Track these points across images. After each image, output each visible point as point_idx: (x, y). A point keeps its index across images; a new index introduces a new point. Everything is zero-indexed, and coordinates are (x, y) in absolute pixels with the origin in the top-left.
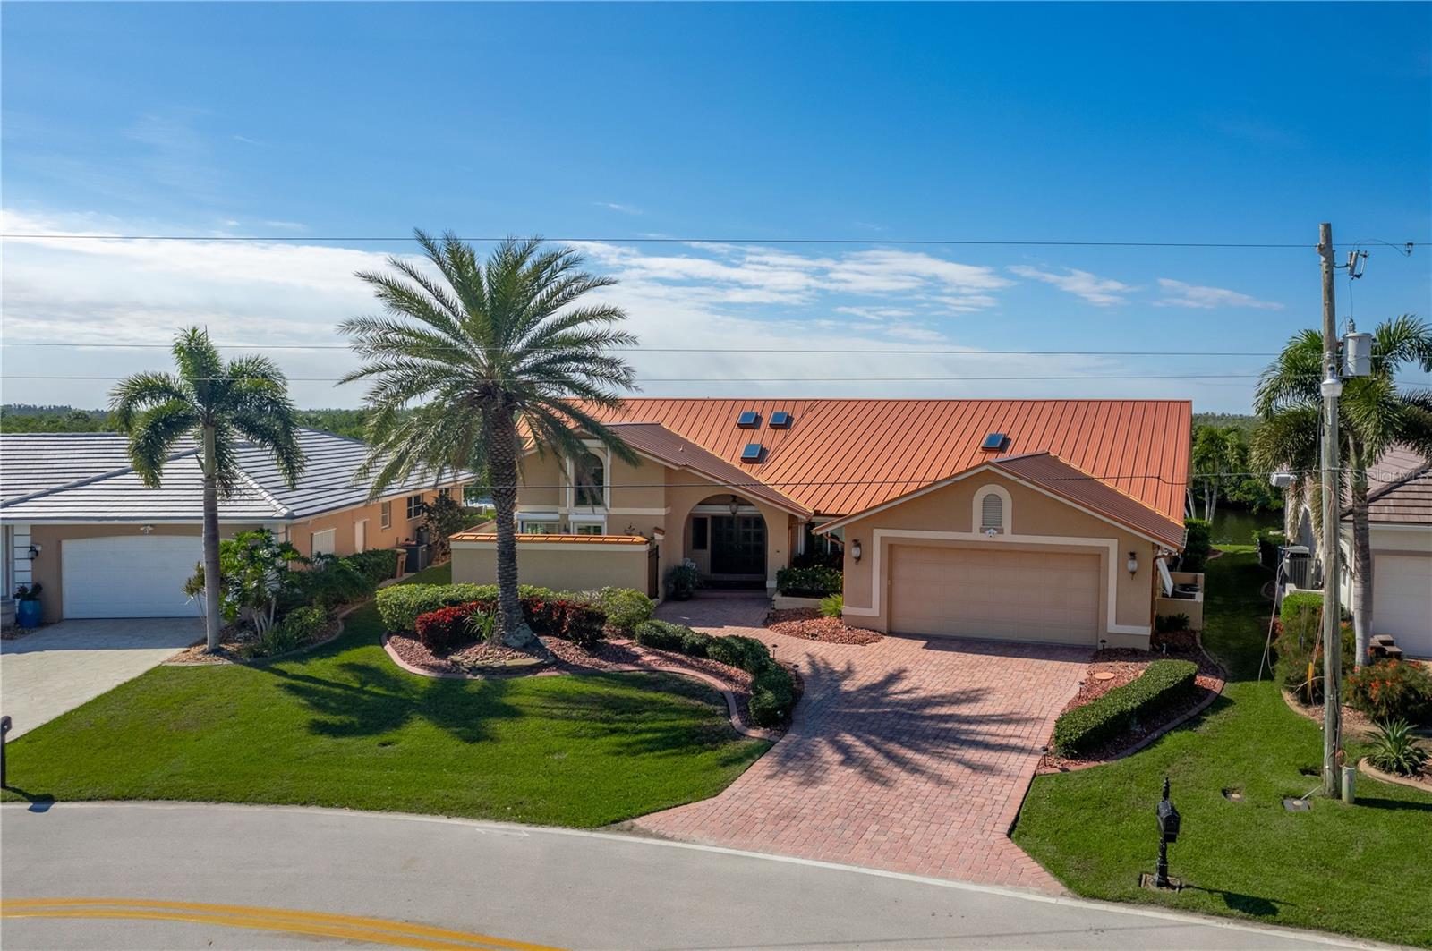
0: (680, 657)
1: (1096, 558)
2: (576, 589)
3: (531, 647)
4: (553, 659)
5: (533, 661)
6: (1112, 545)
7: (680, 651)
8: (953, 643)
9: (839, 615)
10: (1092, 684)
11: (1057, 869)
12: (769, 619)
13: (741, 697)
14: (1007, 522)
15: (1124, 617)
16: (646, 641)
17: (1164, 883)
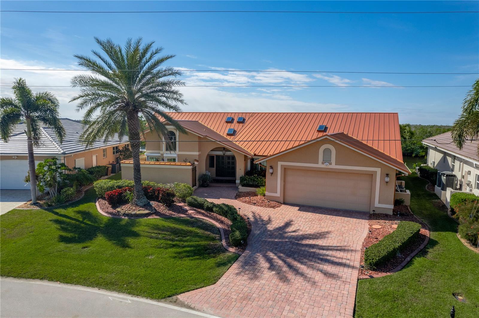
1: (371, 176)
2: (165, 183)
3: (147, 206)
4: (154, 211)
5: (147, 212)
6: (378, 170)
7: (203, 209)
8: (310, 209)
9: (264, 195)
10: (372, 231)
12: (237, 196)
13: (226, 231)
14: (333, 160)
15: (382, 201)
16: (190, 205)
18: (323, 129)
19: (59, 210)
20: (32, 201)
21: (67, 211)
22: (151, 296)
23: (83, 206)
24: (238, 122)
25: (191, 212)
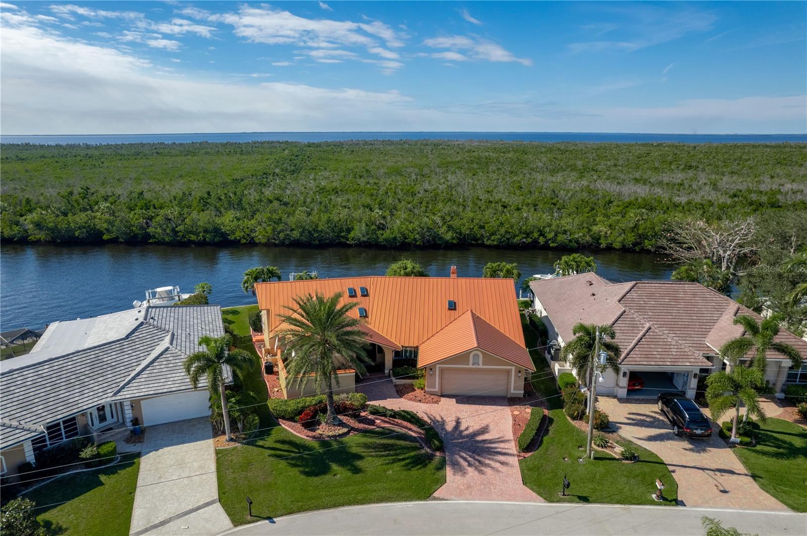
0: (386, 419)
4: (351, 428)
6: (513, 368)
7: (386, 417)
8: (464, 399)
9: (422, 389)
10: (515, 418)
11: (540, 494)
12: (397, 392)
13: (421, 438)
14: (481, 362)
15: (516, 388)
16: (372, 413)
17: (564, 495)
18: (452, 306)
19: (261, 443)
20: (227, 437)
21: (269, 442)
22: (419, 499)
23: (275, 434)
24: (363, 296)
25: (378, 421)
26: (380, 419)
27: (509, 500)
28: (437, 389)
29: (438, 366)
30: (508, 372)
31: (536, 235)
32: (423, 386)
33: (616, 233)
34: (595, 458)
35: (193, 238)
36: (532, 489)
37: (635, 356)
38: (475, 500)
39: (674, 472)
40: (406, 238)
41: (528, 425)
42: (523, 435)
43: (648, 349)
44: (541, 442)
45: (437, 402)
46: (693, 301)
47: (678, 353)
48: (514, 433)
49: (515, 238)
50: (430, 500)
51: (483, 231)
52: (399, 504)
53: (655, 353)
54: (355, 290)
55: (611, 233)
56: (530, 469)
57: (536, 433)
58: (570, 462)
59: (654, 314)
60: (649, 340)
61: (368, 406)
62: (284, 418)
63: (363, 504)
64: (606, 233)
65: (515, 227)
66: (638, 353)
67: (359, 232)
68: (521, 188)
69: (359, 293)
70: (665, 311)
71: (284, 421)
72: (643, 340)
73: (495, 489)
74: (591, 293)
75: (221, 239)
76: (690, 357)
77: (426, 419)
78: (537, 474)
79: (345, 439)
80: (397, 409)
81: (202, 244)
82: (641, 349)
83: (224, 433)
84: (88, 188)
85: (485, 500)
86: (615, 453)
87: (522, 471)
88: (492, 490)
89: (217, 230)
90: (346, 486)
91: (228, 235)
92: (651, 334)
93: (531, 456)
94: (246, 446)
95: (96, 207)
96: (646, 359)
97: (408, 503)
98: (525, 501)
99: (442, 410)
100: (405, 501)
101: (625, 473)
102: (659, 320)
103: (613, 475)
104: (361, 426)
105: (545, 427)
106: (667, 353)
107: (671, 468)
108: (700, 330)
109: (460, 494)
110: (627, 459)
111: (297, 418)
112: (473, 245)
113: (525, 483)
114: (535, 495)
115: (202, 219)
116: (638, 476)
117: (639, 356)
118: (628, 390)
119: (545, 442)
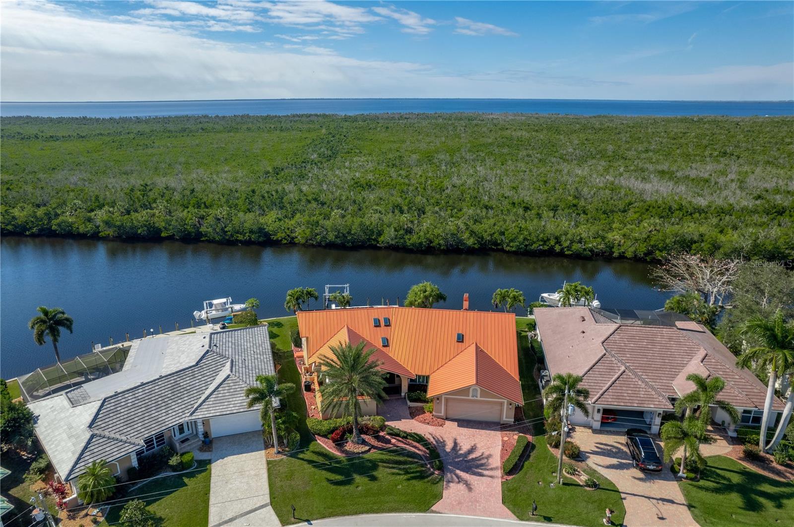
0: (400, 439)
3: (364, 442)
4: (371, 445)
5: (367, 448)
6: (505, 401)
7: (400, 437)
8: (464, 423)
9: (431, 412)
10: (504, 443)
11: (514, 513)
12: (410, 414)
13: (426, 457)
14: (479, 395)
15: (508, 417)
16: (389, 434)
17: (533, 515)
18: (461, 339)
19: (301, 456)
20: (275, 450)
21: (308, 455)
22: (420, 511)
23: (312, 447)
24: (385, 326)
25: (393, 441)
26: (395, 439)
27: (489, 517)
28: (442, 414)
29: (443, 396)
30: (502, 404)
31: (552, 242)
32: (431, 410)
33: (629, 243)
34: (564, 484)
35: (240, 237)
36: (509, 508)
37: (608, 397)
38: (463, 515)
39: (625, 499)
40: (431, 242)
41: (513, 452)
42: (508, 460)
43: (620, 391)
44: (523, 466)
45: (441, 425)
46: (668, 345)
47: (645, 396)
48: (502, 458)
49: (532, 245)
50: (428, 513)
51: (503, 237)
52: (405, 514)
53: (626, 395)
54: (379, 321)
55: (625, 242)
56: (509, 491)
57: (518, 459)
58: (543, 486)
59: (631, 356)
60: (622, 382)
61: (385, 426)
62: (319, 435)
63: (377, 513)
64: (620, 242)
65: (533, 235)
66: (611, 394)
67: (388, 236)
68: (547, 182)
69: (383, 323)
70: (642, 354)
71: (320, 437)
72: (617, 382)
73: (480, 506)
74: (581, 330)
75: (265, 239)
76: (655, 400)
77: (432, 440)
78: (514, 495)
79: (366, 456)
80: (409, 431)
81: (248, 243)
82: (614, 391)
83: (273, 446)
84: (147, 185)
85: (471, 515)
86: (581, 480)
87: (503, 492)
88: (478, 507)
89: (261, 230)
90: (365, 497)
91: (271, 235)
92: (625, 376)
93: (512, 479)
94: (290, 458)
95: (154, 205)
96: (617, 400)
97: (411, 514)
98: (502, 518)
99: (445, 433)
100: (410, 512)
101: (586, 499)
102: (635, 362)
103: (576, 500)
104: (379, 444)
105: (528, 453)
106: (635, 395)
107: (623, 496)
108: (670, 373)
109: (452, 509)
110: (588, 486)
111: (330, 436)
112: (493, 250)
113: (504, 503)
114: (510, 513)
115: (248, 220)
116: (595, 502)
117: (611, 397)
118: (602, 423)
119: (525, 467)
